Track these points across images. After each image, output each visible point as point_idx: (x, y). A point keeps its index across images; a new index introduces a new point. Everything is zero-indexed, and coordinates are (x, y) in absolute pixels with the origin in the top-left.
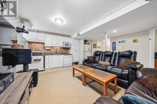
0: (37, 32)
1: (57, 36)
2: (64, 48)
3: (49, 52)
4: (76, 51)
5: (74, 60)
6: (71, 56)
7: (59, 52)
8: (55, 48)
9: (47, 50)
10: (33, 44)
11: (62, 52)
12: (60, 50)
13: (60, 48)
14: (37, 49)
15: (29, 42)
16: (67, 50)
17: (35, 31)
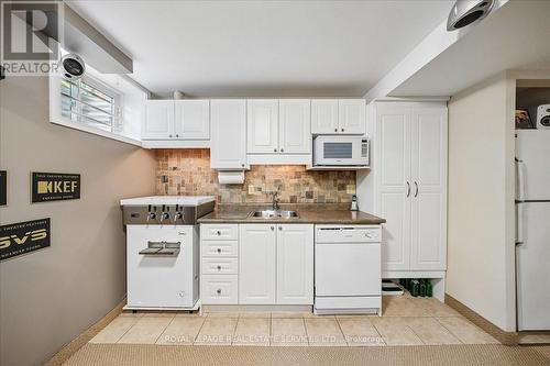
0: (182, 98)
1: (273, 102)
2: (321, 174)
3: (237, 198)
4: (413, 191)
5: (392, 265)
6: (375, 232)
7: (293, 199)
8: (270, 176)
9: (230, 186)
10: (173, 162)
11: (309, 195)
12: (298, 185)
13: (298, 175)
14: (187, 181)
15: (159, 154)
16: (343, 187)
17: (176, 94)
